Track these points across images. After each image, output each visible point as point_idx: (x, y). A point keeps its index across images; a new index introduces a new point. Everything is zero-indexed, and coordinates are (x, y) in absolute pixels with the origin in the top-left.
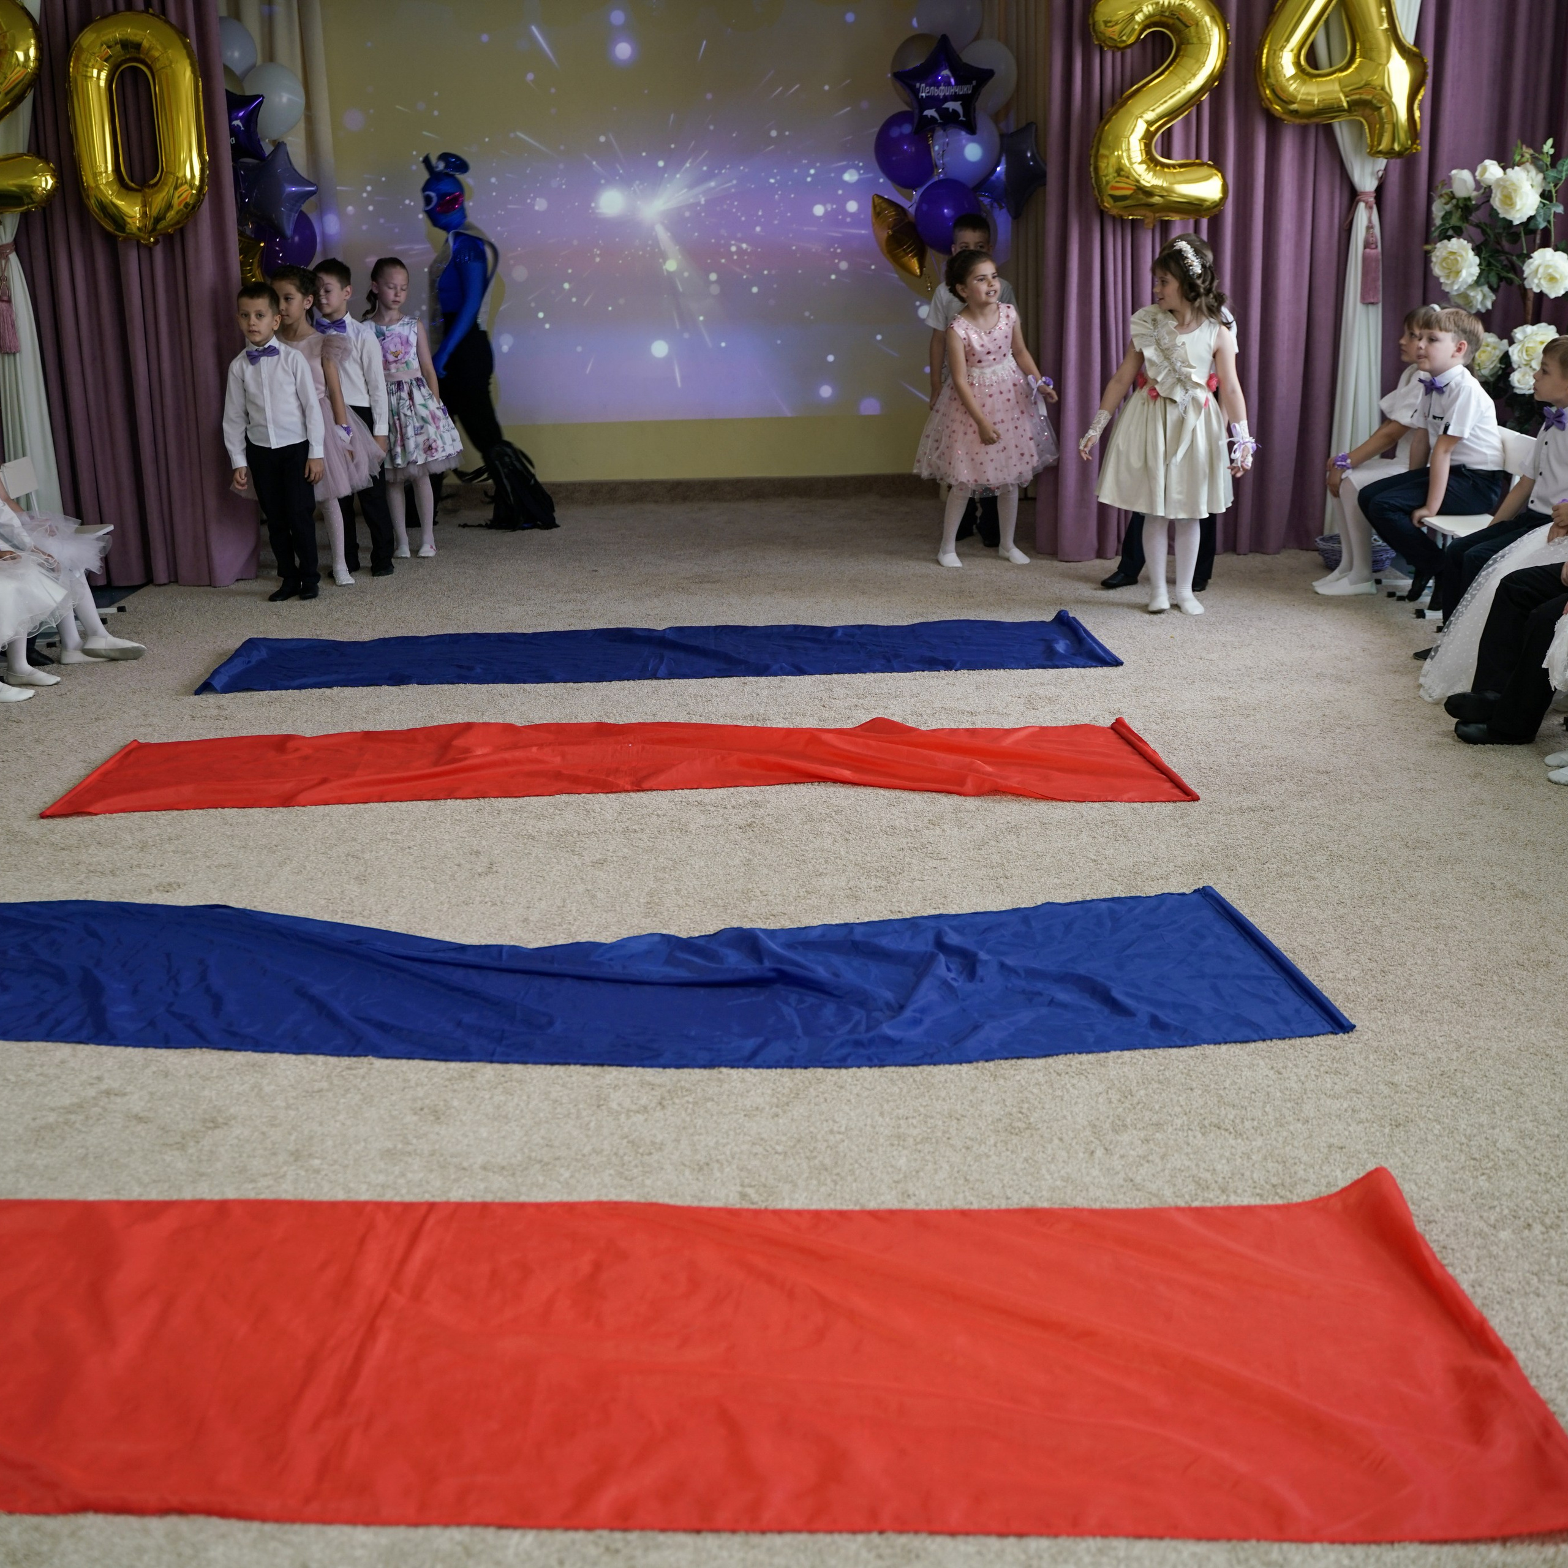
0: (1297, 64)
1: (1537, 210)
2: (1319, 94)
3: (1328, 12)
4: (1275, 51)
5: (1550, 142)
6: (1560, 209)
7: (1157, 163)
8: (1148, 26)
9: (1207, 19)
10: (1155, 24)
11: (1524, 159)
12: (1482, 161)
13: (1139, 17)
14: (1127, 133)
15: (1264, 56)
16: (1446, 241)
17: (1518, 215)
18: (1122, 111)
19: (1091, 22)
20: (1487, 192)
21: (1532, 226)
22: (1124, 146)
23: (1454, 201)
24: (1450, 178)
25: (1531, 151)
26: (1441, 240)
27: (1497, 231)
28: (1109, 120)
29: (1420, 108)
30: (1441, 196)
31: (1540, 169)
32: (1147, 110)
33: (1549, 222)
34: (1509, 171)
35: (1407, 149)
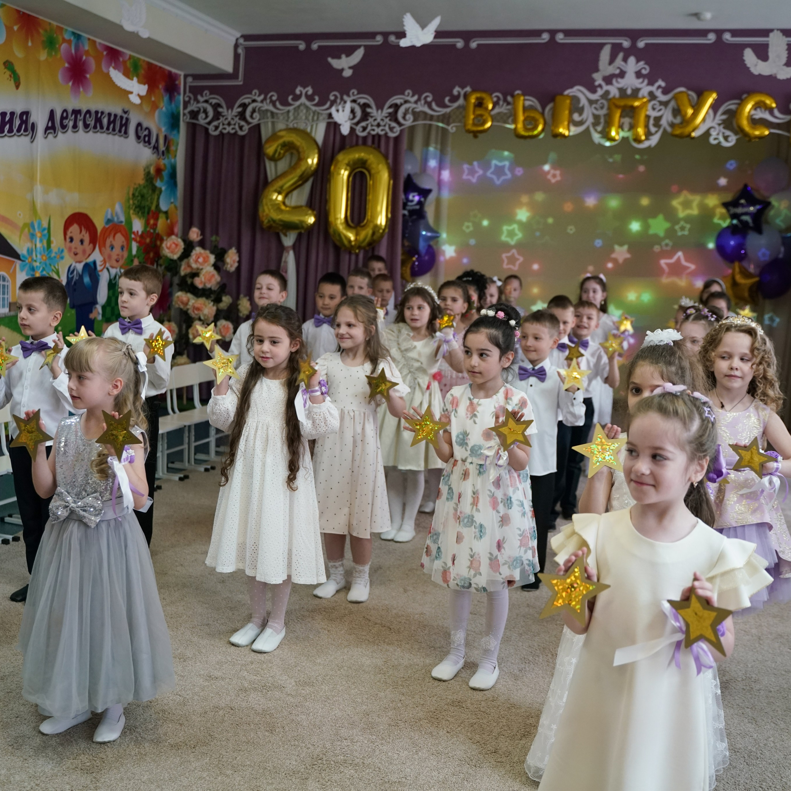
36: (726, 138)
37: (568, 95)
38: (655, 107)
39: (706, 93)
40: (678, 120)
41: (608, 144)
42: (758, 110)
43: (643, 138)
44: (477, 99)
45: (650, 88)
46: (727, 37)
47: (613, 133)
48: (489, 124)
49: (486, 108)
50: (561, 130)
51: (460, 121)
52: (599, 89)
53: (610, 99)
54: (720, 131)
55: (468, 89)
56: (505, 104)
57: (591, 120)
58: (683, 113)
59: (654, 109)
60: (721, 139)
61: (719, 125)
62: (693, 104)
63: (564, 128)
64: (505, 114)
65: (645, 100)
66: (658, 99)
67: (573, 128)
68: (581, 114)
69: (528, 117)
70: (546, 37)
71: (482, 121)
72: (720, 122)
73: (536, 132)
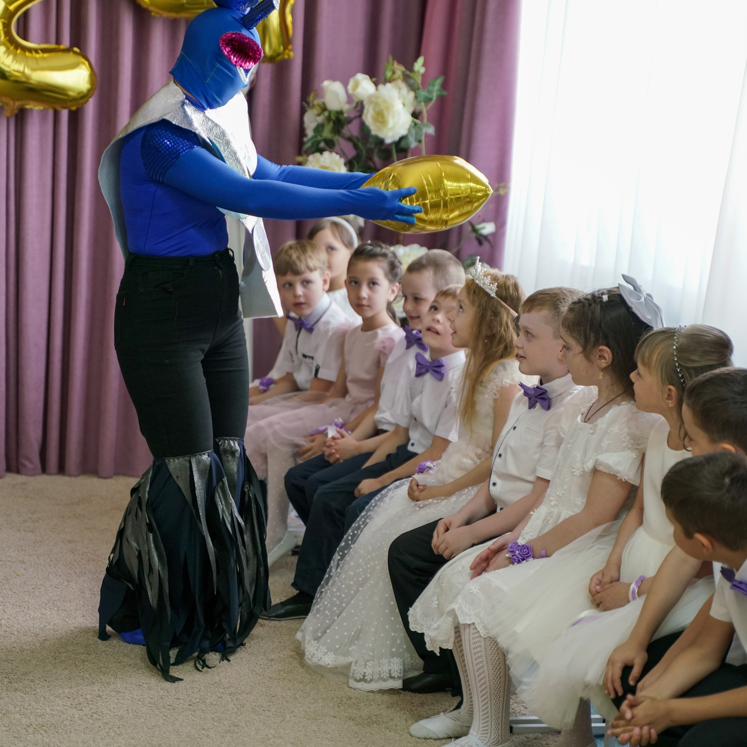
1: (409, 130)
5: (421, 60)
6: (431, 130)
7: (18, 45)
11: (396, 76)
12: (354, 75)
16: (317, 155)
17: (390, 134)
20: (360, 107)
21: (403, 144)
23: (326, 114)
24: (322, 89)
25: (403, 68)
26: (313, 153)
27: (369, 146)
29: (293, 13)
30: (314, 106)
31: (412, 87)
33: (420, 141)
34: (381, 87)
35: (278, 55)
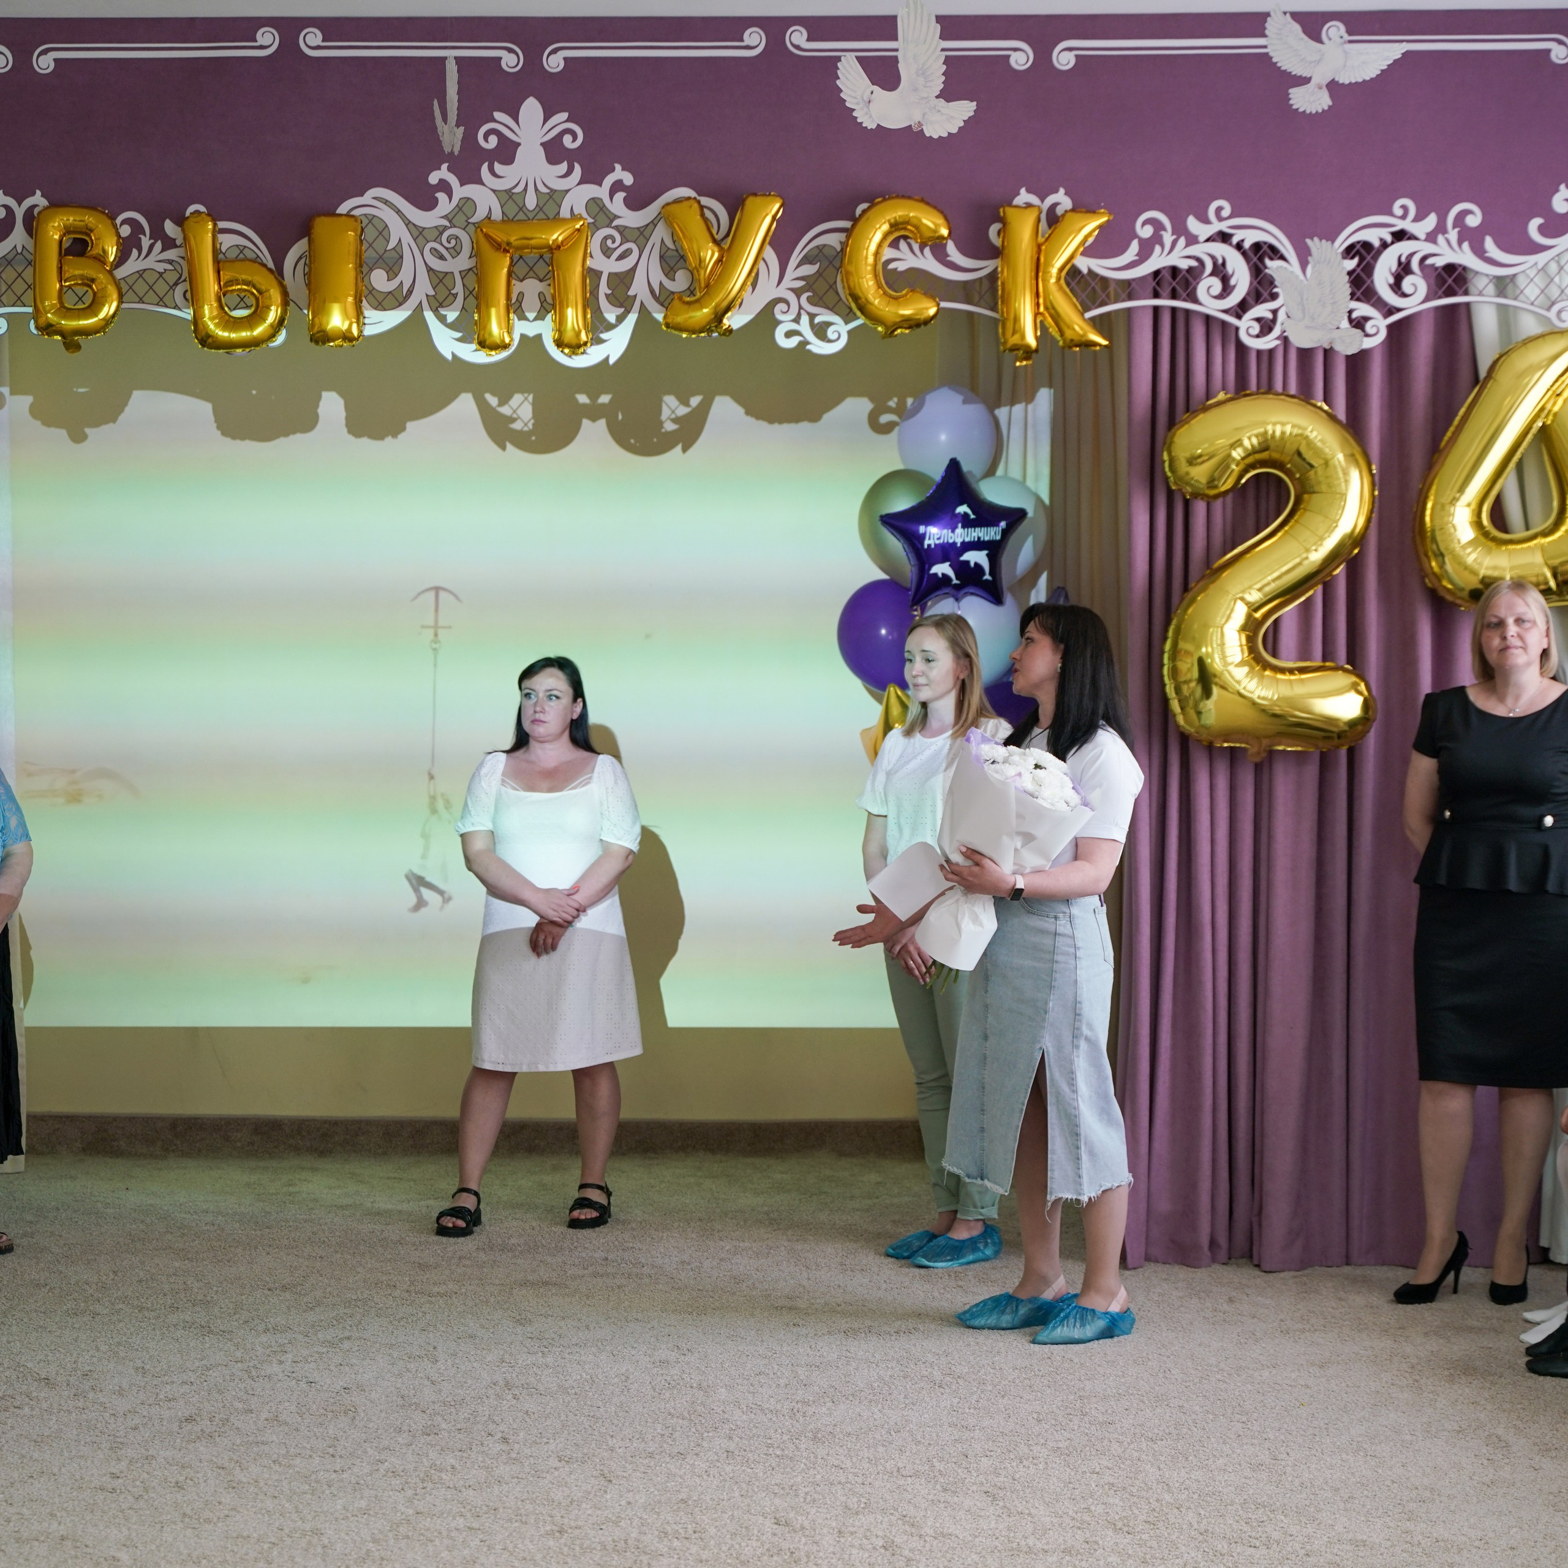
0: (1478, 524)
2: (1512, 568)
3: (1521, 450)
4: (1443, 507)
7: (1266, 666)
8: (1252, 466)
9: (1340, 456)
10: (1263, 463)
13: (1237, 454)
14: (1220, 620)
15: (1428, 512)
18: (1212, 587)
19: (1166, 456)
22: (1216, 640)
28: (1193, 600)
32: (1250, 587)
36: (821, 331)
37: (348, 215)
38: (609, 242)
39: (751, 202)
40: (680, 282)
41: (482, 357)
42: (903, 244)
43: (584, 337)
44: (67, 231)
45: (591, 191)
46: (798, 37)
47: (495, 329)
48: (108, 309)
49: (101, 259)
50: (337, 320)
51: (19, 301)
52: (441, 196)
53: (478, 226)
54: (800, 307)
55: (38, 199)
56: (159, 245)
57: (424, 287)
58: (692, 261)
59: (607, 252)
60: (809, 335)
61: (798, 292)
62: (718, 237)
63: (345, 314)
64: (161, 274)
65: (578, 226)
66: (616, 223)
67: (371, 315)
68: (393, 271)
69: (230, 283)
70: (268, 39)
71: (88, 299)
72: (801, 283)
73: (259, 331)
